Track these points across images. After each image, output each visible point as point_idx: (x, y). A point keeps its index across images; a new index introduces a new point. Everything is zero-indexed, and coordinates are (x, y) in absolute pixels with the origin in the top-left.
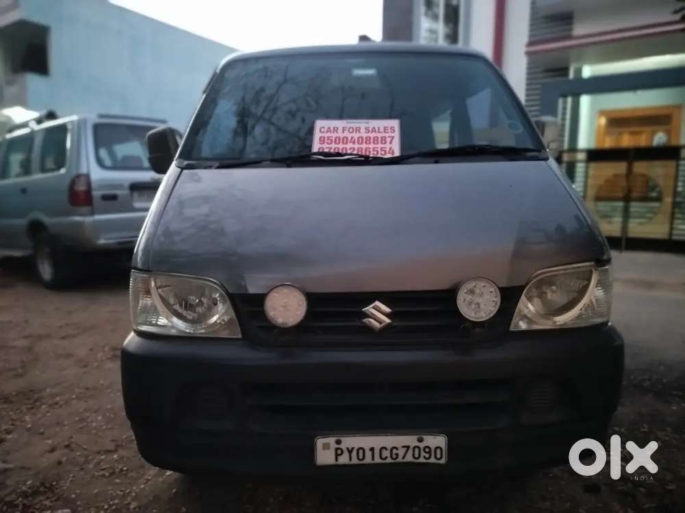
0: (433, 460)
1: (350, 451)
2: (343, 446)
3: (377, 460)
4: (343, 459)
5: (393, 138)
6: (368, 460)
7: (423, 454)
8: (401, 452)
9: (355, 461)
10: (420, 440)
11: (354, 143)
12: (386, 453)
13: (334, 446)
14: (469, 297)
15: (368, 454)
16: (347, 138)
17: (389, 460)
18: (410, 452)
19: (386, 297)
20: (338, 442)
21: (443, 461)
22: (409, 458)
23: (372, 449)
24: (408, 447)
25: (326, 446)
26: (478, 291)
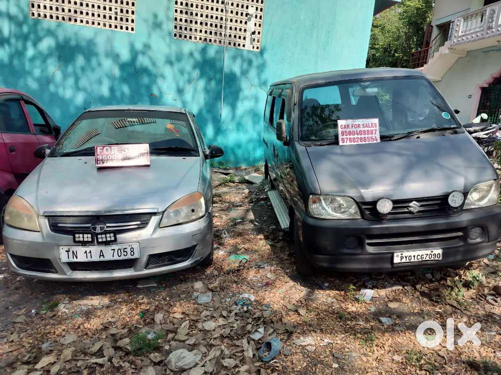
0: (436, 259)
1: (406, 257)
2: (403, 256)
3: (416, 260)
4: (404, 260)
5: (376, 130)
6: (412, 260)
7: (433, 256)
8: (425, 256)
9: (408, 261)
10: (432, 252)
11: (358, 134)
12: (419, 257)
13: (400, 256)
14: (452, 198)
15: (413, 258)
16: (354, 132)
17: (420, 260)
18: (428, 256)
19: (418, 200)
20: (402, 254)
21: (440, 259)
22: (427, 258)
23: (414, 256)
24: (427, 254)
25: (398, 256)
26: (455, 196)
